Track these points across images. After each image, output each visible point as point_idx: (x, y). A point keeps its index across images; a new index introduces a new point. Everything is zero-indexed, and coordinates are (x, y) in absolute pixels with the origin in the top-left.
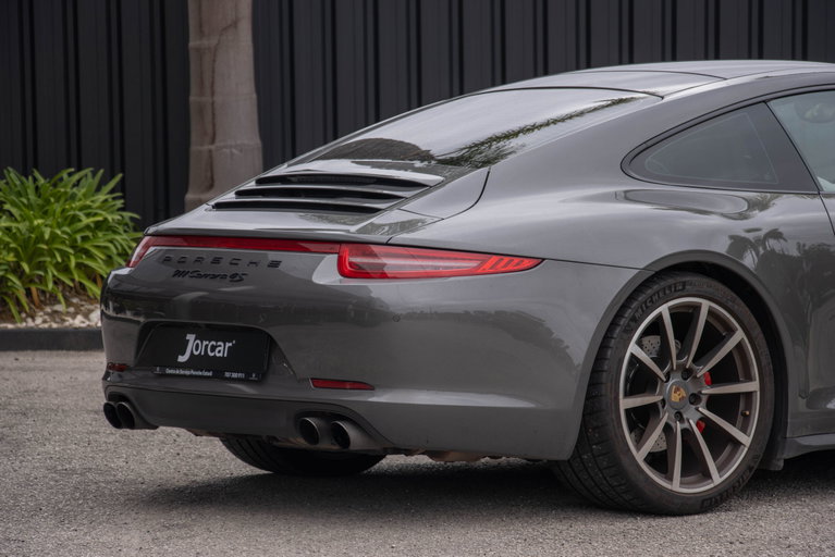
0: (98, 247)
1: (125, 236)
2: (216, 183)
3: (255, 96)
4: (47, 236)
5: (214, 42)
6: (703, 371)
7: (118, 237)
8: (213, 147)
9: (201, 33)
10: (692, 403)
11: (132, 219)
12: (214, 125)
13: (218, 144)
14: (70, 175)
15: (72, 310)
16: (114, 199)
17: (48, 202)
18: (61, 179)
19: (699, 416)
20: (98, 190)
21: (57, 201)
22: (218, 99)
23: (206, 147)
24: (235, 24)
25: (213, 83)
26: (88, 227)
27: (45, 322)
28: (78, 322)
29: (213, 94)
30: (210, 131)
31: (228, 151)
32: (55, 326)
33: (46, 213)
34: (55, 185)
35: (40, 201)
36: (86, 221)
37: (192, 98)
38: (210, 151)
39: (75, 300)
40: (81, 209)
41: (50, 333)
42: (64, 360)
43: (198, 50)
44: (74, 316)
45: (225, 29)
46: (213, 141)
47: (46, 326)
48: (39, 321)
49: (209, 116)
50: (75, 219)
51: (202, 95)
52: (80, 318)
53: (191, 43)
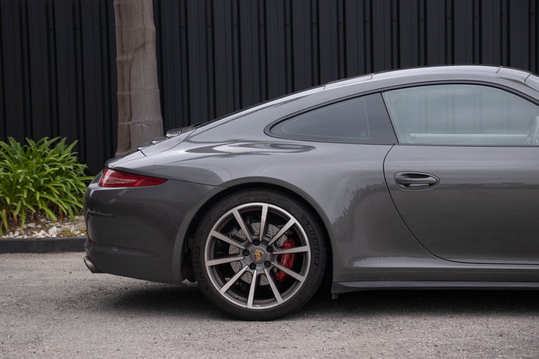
0: (55, 186)
2: (132, 146)
3: (158, 90)
4: (21, 181)
5: (130, 57)
7: (70, 181)
8: (130, 123)
9: (123, 52)
12: (131, 109)
13: (133, 121)
15: (39, 226)
16: (72, 156)
17: (28, 158)
21: (35, 157)
22: (133, 93)
23: (126, 123)
24: (143, 46)
25: (130, 83)
26: (49, 173)
27: (20, 235)
28: (41, 235)
29: (130, 90)
30: (129, 113)
31: (140, 125)
32: (26, 237)
33: (26, 165)
35: (24, 158)
36: (49, 170)
37: (119, 93)
38: (129, 125)
39: (42, 220)
40: (47, 163)
43: (121, 62)
44: (39, 231)
45: (137, 50)
46: (130, 120)
47: (21, 237)
48: (17, 234)
49: (127, 104)
50: (43, 169)
51: (123, 90)
52: (43, 232)
53: (117, 59)
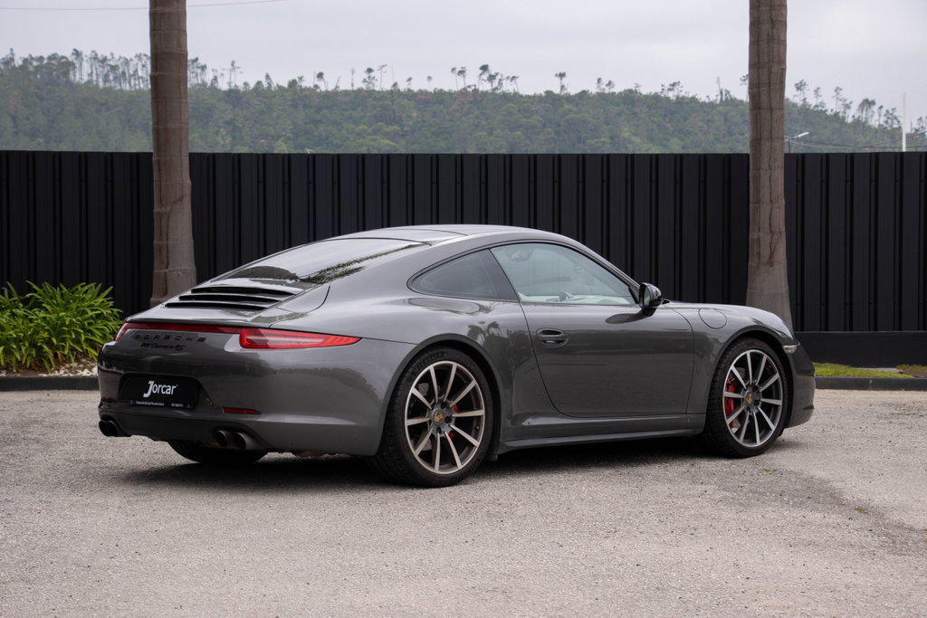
0: (97, 329)
1: (114, 323)
2: (169, 292)
3: (192, 241)
4: (67, 323)
5: (168, 209)
6: (453, 403)
7: (110, 323)
8: (167, 271)
9: (161, 204)
10: (446, 422)
11: (118, 312)
12: (168, 257)
13: (170, 269)
14: (82, 287)
15: (81, 366)
16: (108, 301)
17: (69, 302)
18: (77, 289)
19: (450, 430)
20: (99, 295)
21: (74, 302)
22: (170, 243)
23: (163, 271)
24: (181, 199)
25: (167, 235)
26: (92, 317)
27: (65, 373)
28: (85, 373)
29: (167, 239)
30: (165, 261)
31: (175, 273)
32: (71, 375)
33: (67, 309)
34: (73, 293)
35: (64, 302)
36: (90, 313)
37: (155, 242)
38: (165, 273)
39: (84, 360)
40: (88, 307)
41: (68, 379)
42: (77, 395)
43: (159, 214)
44: (83, 369)
45: (175, 202)
46: (167, 267)
47: (66, 375)
48: (62, 372)
49: (164, 253)
50: (84, 312)
51: (161, 240)
52: (86, 371)
53: (155, 210)
